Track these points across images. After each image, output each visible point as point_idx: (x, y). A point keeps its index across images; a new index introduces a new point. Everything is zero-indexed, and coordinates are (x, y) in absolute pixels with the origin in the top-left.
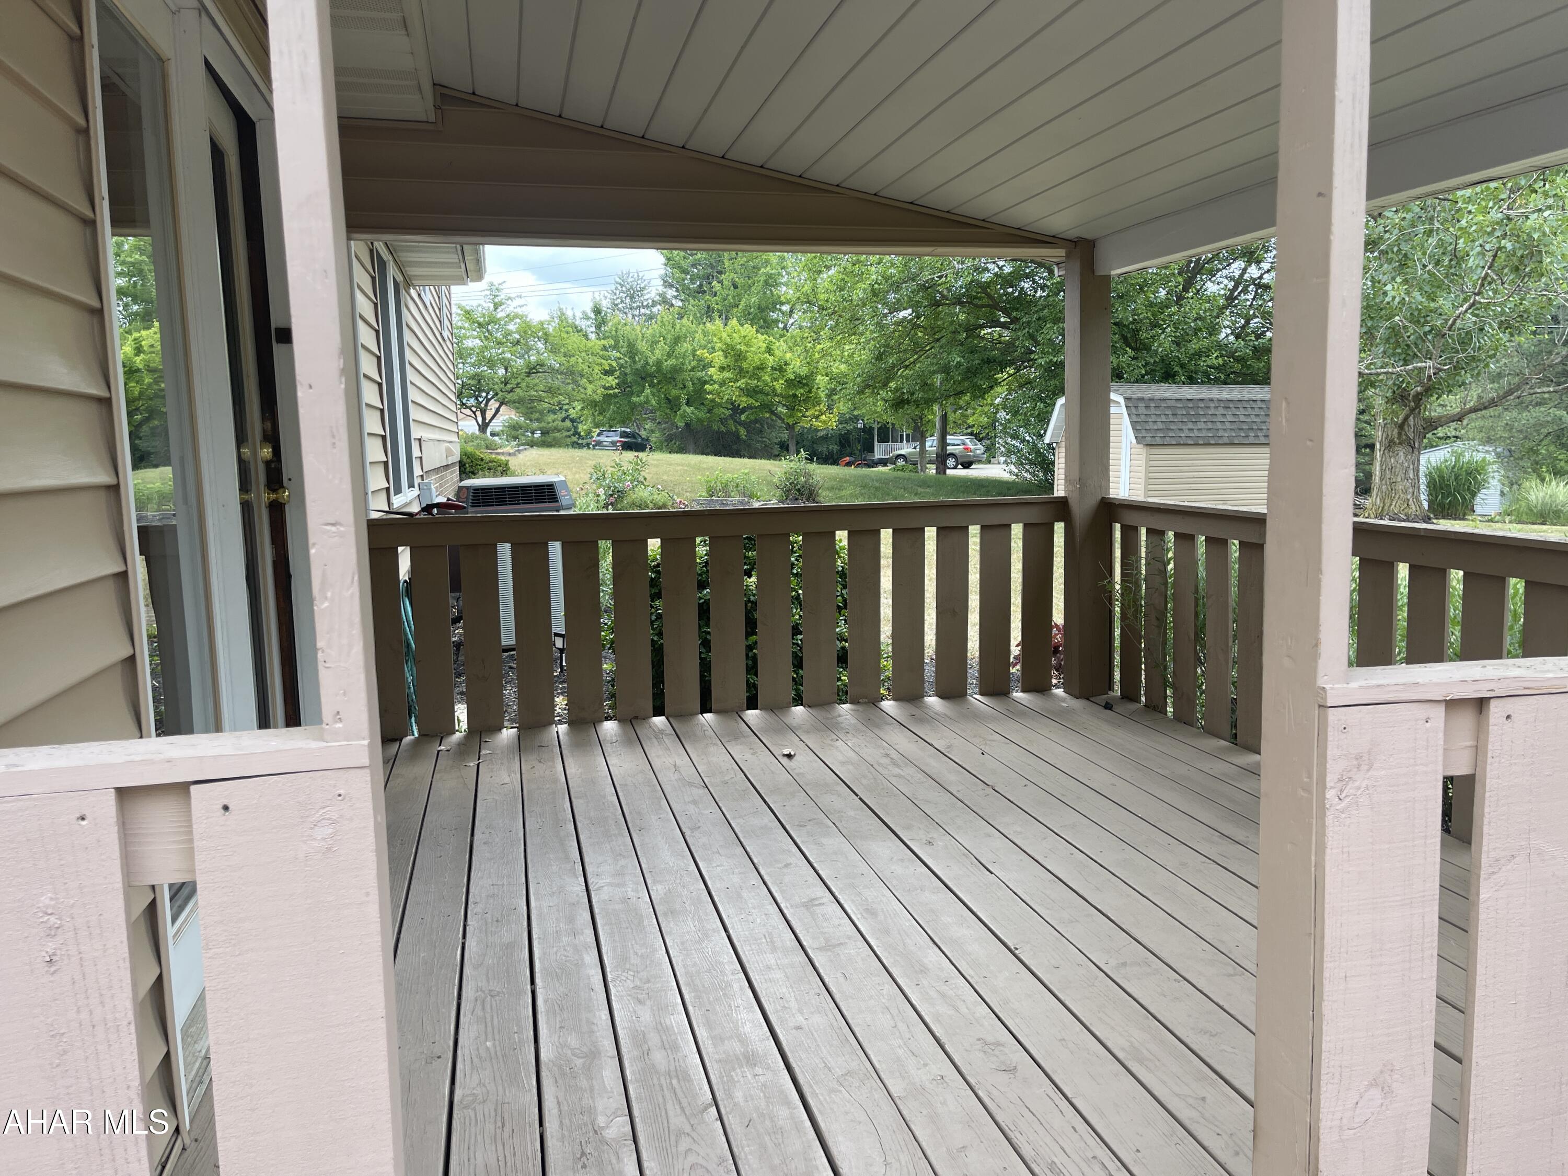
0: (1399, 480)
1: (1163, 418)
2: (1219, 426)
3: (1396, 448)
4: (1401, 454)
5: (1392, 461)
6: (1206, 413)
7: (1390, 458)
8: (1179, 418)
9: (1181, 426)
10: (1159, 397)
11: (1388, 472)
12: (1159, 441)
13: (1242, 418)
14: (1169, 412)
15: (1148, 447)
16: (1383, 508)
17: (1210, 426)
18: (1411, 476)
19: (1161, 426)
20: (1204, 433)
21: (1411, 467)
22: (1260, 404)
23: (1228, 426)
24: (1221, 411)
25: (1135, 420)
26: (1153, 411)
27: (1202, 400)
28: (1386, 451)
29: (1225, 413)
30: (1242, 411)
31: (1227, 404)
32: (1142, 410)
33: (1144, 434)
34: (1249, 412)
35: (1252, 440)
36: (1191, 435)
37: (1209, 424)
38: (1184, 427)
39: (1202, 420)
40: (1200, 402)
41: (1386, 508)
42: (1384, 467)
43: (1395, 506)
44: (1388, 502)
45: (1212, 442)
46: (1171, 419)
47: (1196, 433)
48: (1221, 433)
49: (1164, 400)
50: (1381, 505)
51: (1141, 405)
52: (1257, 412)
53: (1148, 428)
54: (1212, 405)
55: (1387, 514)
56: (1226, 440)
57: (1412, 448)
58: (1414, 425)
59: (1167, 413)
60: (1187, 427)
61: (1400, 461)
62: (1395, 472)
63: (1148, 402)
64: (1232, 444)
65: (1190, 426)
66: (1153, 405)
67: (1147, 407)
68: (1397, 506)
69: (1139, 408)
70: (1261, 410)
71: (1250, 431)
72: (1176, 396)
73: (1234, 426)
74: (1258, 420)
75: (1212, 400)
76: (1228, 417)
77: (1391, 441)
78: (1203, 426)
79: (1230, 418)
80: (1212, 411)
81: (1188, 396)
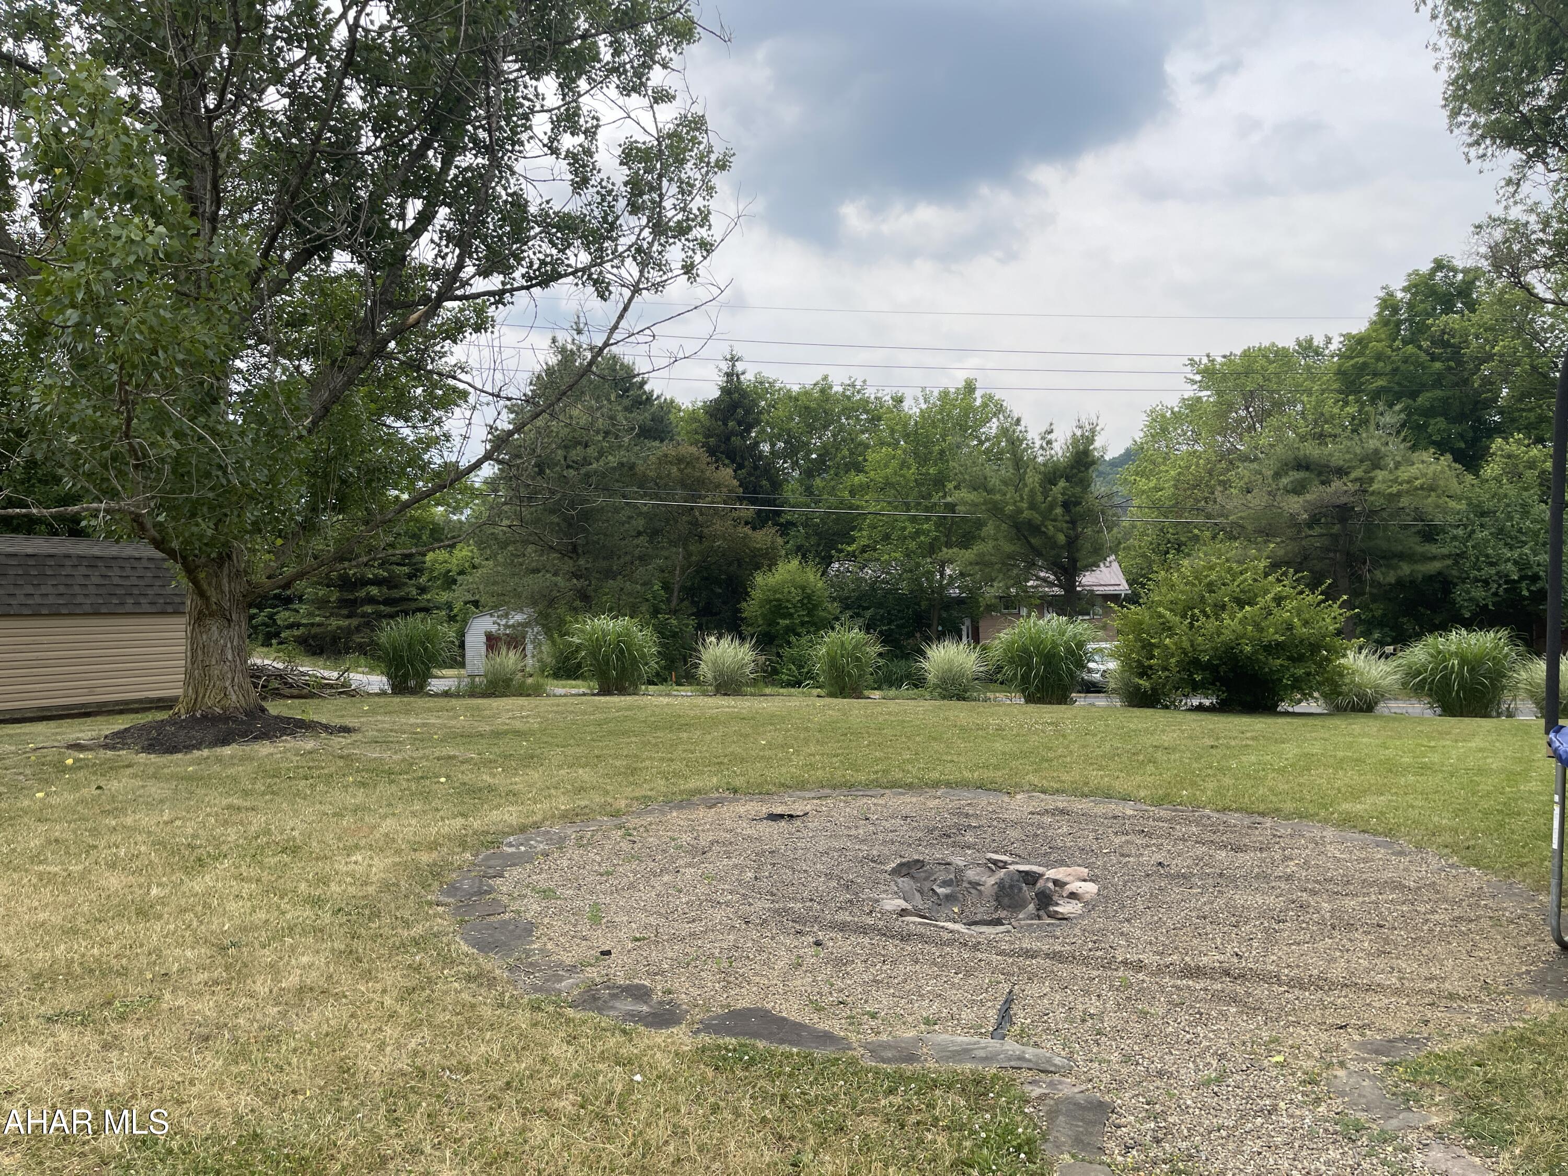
0: (214, 662)
2: (77, 589)
3: (208, 622)
4: (214, 628)
5: (204, 637)
6: (57, 573)
7: (201, 633)
8: (10, 580)
9: (12, 590)
11: (200, 652)
13: (116, 581)
16: (196, 700)
17: (62, 589)
18: (230, 658)
20: (51, 600)
21: (229, 645)
22: (145, 563)
23: (92, 590)
24: (83, 570)
27: (51, 556)
28: (196, 626)
29: (89, 573)
30: (117, 571)
34: (128, 572)
35: (129, 608)
36: (28, 602)
37: (61, 587)
38: (16, 592)
39: (49, 582)
40: (48, 559)
41: (199, 699)
42: (195, 645)
43: (209, 697)
44: (201, 691)
45: (63, 612)
47: (38, 600)
48: (80, 600)
50: (194, 696)
52: (140, 573)
55: (200, 708)
56: (88, 609)
57: (228, 621)
58: (230, 591)
60: (24, 592)
61: (214, 638)
62: (208, 652)
64: (97, 614)
65: (29, 590)
68: (212, 697)
72: (11, 550)
73: (102, 591)
74: (141, 583)
75: (68, 556)
76: (93, 578)
77: (200, 612)
78: (50, 590)
79: (96, 580)
80: (68, 571)
81: (30, 551)
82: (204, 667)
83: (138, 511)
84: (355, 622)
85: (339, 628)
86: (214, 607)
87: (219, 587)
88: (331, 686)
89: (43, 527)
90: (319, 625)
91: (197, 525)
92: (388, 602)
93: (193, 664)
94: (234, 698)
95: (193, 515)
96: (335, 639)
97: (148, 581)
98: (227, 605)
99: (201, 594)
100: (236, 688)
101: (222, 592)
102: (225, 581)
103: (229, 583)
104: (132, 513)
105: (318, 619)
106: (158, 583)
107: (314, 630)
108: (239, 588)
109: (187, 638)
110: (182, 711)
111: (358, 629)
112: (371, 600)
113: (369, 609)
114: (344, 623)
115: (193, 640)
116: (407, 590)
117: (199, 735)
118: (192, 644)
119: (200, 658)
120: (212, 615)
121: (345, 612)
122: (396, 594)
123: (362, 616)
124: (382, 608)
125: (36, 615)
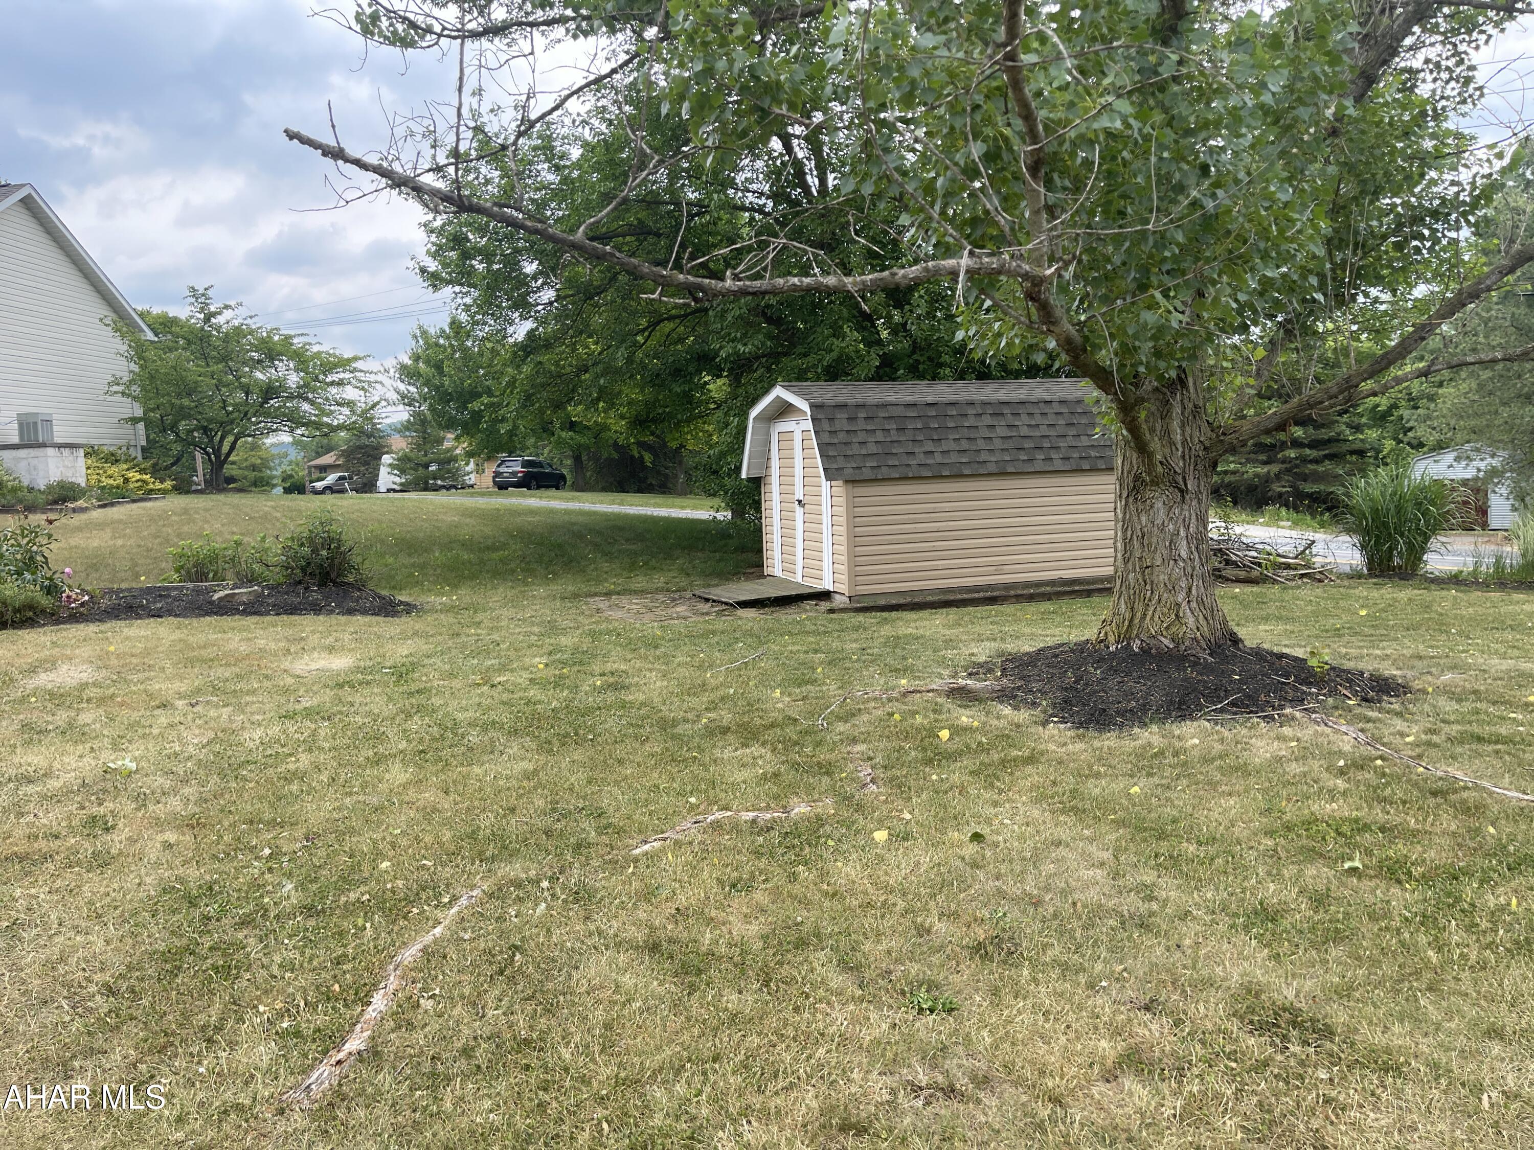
0: (1158, 561)
1: (880, 436)
2: (981, 444)
3: (1149, 494)
4: (1159, 505)
5: (1144, 519)
6: (959, 424)
7: (1138, 512)
8: (909, 435)
9: (910, 447)
10: (875, 402)
12: (867, 473)
13: (1024, 431)
14: (892, 426)
15: (850, 486)
17: (965, 444)
18: (1184, 554)
19: (873, 449)
20: (953, 458)
21: (1182, 533)
22: (1057, 408)
23: (998, 443)
24: (988, 420)
25: (827, 440)
26: (861, 425)
28: (1131, 500)
29: (995, 423)
30: (1025, 419)
31: (998, 409)
32: (842, 423)
33: (841, 463)
34: (1038, 419)
35: (1039, 465)
36: (928, 462)
37: (963, 442)
38: (916, 450)
39: (951, 437)
40: (950, 407)
41: (1136, 621)
42: (1129, 533)
43: (1152, 618)
44: (1139, 607)
45: (966, 472)
46: (894, 436)
47: (939, 458)
48: (983, 457)
49: (885, 405)
50: (1127, 616)
51: (842, 415)
52: (1051, 419)
53: (849, 453)
54: (971, 411)
55: (1137, 636)
56: (992, 468)
57: (1181, 491)
58: (1184, 442)
59: (887, 427)
60: (923, 450)
61: (1159, 522)
62: (1150, 544)
63: (852, 410)
64: (1002, 474)
65: (929, 446)
66: (862, 415)
67: (851, 419)
68: (1156, 619)
69: (837, 422)
70: (1059, 417)
71: (1036, 451)
72: (910, 399)
73: (1009, 444)
74: (1052, 433)
75: (971, 403)
76: (998, 430)
77: (1137, 478)
78: (952, 446)
79: (1002, 432)
80: (970, 422)
81: (930, 399)
82: (1143, 569)
83: (1037, 271)
84: (1275, 468)
85: (1257, 475)
86: (1160, 469)
87: (1167, 433)
88: (1288, 567)
89: (948, 371)
90: (1234, 473)
91: (1152, 306)
92: (1315, 444)
93: (1126, 561)
94: (1191, 621)
95: (1143, 287)
96: (1251, 489)
97: (1060, 430)
98: (1178, 465)
99: (1141, 447)
100: (1194, 605)
101: (1172, 443)
102: (1175, 425)
103: (1183, 427)
104: (1026, 276)
105: (1232, 466)
106: (1072, 432)
107: (1228, 479)
108: (1200, 435)
109: (1116, 520)
110: (1111, 638)
111: (1278, 477)
112: (1296, 443)
113: (1292, 454)
114: (1262, 470)
115: (1126, 525)
116: (1337, 430)
117: (1139, 689)
118: (1125, 531)
119: (1137, 554)
120: (1155, 483)
121: (1263, 457)
122: (1324, 434)
123: (1283, 462)
124: (1308, 451)
125: (938, 477)
